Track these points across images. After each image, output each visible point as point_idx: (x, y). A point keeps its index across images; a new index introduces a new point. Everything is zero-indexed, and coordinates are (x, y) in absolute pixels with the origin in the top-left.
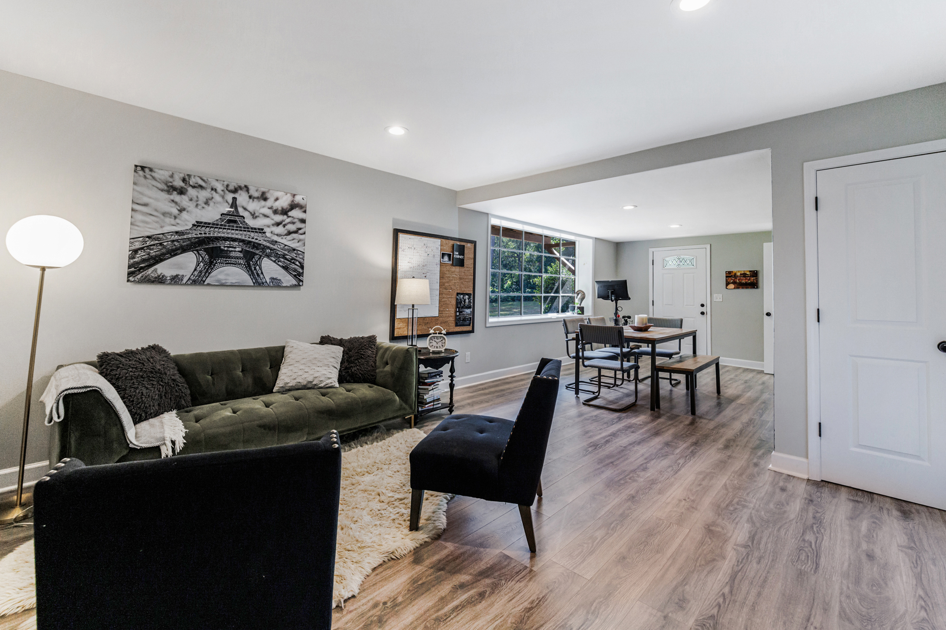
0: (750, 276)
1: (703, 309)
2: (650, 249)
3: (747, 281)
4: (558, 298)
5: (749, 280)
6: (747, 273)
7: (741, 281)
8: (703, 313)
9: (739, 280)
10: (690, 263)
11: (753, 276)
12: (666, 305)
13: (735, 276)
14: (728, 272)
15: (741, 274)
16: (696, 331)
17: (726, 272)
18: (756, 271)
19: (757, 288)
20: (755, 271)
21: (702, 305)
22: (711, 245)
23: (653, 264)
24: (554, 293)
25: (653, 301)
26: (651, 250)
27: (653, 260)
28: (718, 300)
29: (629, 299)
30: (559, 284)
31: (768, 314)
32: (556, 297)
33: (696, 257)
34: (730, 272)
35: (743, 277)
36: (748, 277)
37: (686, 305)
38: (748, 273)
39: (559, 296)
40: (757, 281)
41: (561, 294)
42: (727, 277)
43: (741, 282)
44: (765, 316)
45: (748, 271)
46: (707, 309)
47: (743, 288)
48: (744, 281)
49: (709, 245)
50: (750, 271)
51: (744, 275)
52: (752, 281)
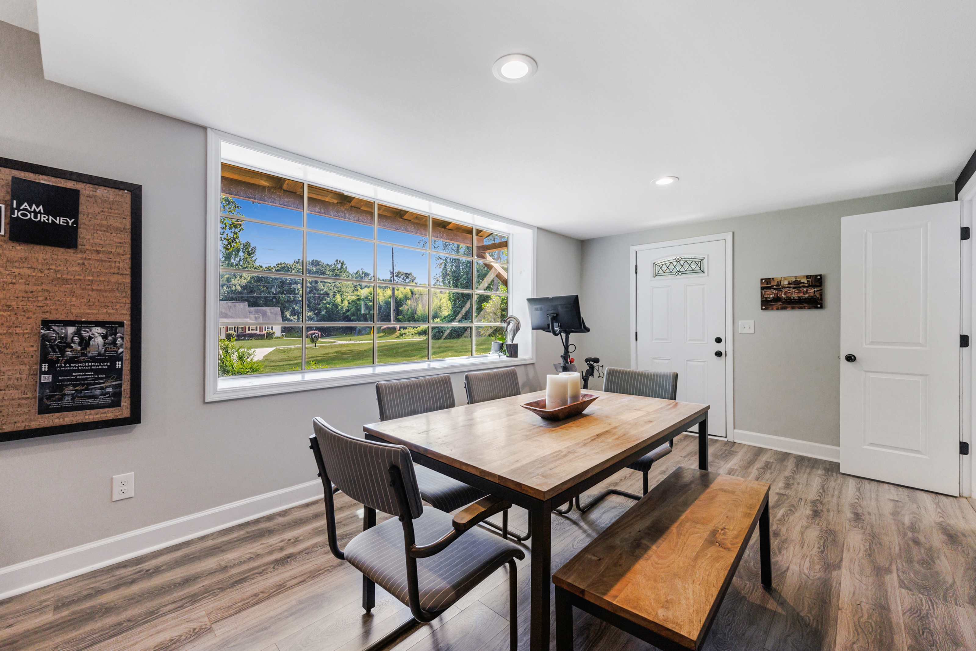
0: (809, 286)
1: (720, 347)
2: (631, 247)
3: (801, 294)
4: (469, 330)
5: (807, 292)
6: (802, 281)
7: (789, 295)
8: (719, 354)
9: (785, 294)
10: (698, 268)
11: (814, 286)
12: (656, 339)
13: (779, 286)
14: (766, 279)
15: (789, 284)
16: (708, 407)
17: (762, 280)
18: (820, 275)
19: (821, 307)
20: (817, 276)
21: (718, 340)
22: (733, 233)
23: (636, 273)
24: (460, 321)
25: (636, 333)
26: (633, 249)
27: (636, 266)
28: (746, 331)
29: (588, 330)
30: (472, 305)
31: (850, 358)
32: (465, 329)
33: (708, 256)
34: (768, 281)
35: (794, 288)
36: (804, 287)
37: (690, 340)
38: (805, 280)
39: (471, 328)
40: (821, 295)
41: (476, 324)
42: (762, 288)
43: (790, 298)
44: (843, 361)
45: (804, 277)
46: (727, 346)
47: (793, 308)
48: (795, 296)
49: (731, 234)
50: (808, 277)
51: (796, 284)
52: (811, 294)
